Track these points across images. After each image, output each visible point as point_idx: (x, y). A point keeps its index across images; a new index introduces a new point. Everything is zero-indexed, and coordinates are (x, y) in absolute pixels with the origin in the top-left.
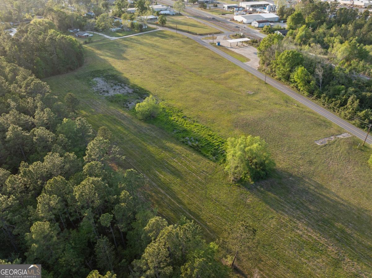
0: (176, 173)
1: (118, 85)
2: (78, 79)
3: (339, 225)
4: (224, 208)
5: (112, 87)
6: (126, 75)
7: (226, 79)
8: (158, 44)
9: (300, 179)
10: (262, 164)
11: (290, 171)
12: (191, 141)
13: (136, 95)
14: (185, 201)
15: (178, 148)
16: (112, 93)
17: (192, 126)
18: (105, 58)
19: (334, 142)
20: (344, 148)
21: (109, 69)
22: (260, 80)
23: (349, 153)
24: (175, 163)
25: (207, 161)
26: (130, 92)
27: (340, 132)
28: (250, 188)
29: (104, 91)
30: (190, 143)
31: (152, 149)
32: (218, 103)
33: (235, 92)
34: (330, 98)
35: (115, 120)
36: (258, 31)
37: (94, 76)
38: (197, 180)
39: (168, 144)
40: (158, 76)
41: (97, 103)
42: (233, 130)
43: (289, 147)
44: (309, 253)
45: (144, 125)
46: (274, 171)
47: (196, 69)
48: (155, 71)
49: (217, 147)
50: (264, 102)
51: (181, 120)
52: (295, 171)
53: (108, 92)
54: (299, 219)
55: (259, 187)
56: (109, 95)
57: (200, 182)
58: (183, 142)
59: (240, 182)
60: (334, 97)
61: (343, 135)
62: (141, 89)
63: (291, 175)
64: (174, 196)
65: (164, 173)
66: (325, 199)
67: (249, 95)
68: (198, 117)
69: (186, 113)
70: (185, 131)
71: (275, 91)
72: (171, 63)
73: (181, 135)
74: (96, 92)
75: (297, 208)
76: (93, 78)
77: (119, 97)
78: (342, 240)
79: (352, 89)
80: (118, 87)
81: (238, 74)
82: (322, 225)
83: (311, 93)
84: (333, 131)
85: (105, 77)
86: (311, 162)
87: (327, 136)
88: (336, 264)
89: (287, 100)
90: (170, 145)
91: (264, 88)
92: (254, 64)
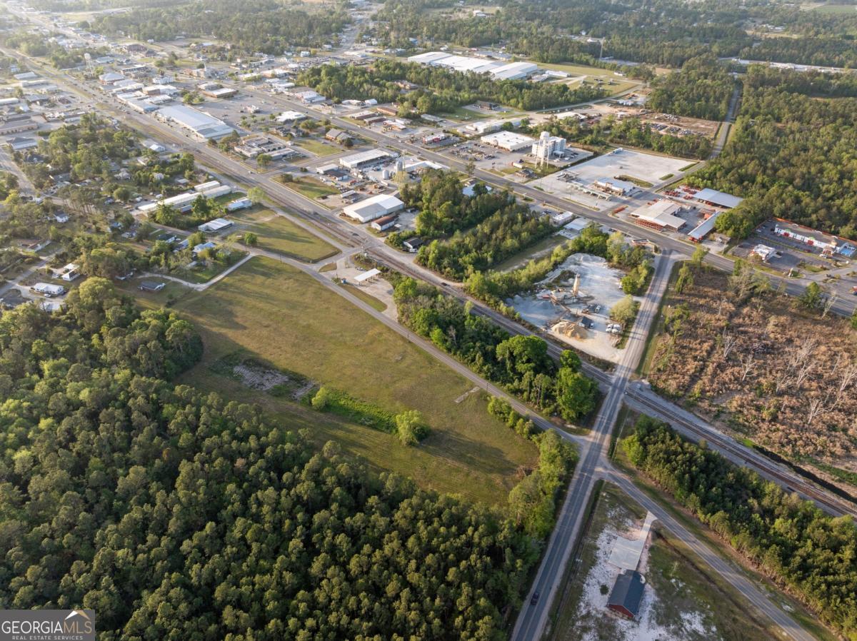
0: (365, 447)
1: (268, 373)
2: (217, 372)
3: (469, 455)
4: (405, 462)
5: (262, 376)
6: (266, 356)
7: (371, 343)
8: (268, 291)
9: (446, 433)
10: (422, 429)
11: (440, 428)
12: (367, 420)
13: (292, 383)
15: (360, 429)
16: (269, 386)
17: (362, 407)
18: (220, 331)
19: (468, 397)
20: (474, 400)
21: (239, 351)
22: (403, 338)
23: (477, 405)
24: (364, 441)
25: (384, 434)
26: (287, 380)
27: (472, 386)
28: (417, 447)
29: (258, 384)
30: (366, 423)
31: (340, 433)
32: (374, 376)
33: (385, 360)
34: (463, 355)
36: (383, 240)
37: (232, 365)
38: (383, 450)
39: (350, 427)
40: (301, 352)
41: (264, 400)
42: (394, 403)
43: (438, 410)
44: (454, 473)
45: (323, 415)
46: (430, 431)
47: (335, 333)
48: (294, 345)
49: (387, 422)
50: (413, 367)
51: (350, 403)
52: (442, 428)
53: (263, 385)
54: (448, 457)
55: (422, 444)
56: (268, 388)
57: (386, 451)
58: (361, 423)
59: (411, 444)
60: (466, 354)
61: (474, 389)
62: (295, 374)
63: (441, 431)
64: (373, 464)
65: (359, 450)
66: (462, 442)
67: (397, 361)
68: (363, 396)
69: (351, 394)
70: (358, 413)
71: (420, 351)
72: (304, 326)
73: (357, 417)
74: (251, 387)
75: (447, 451)
76: (232, 369)
77: (279, 389)
78: (471, 462)
79: (478, 344)
80: (270, 377)
81: (381, 334)
82: (460, 457)
83: (449, 350)
84: (467, 386)
85: (244, 363)
86: (452, 418)
87: (463, 393)
88: (468, 475)
89: (431, 361)
90: (353, 427)
91: (409, 349)
92: (392, 313)
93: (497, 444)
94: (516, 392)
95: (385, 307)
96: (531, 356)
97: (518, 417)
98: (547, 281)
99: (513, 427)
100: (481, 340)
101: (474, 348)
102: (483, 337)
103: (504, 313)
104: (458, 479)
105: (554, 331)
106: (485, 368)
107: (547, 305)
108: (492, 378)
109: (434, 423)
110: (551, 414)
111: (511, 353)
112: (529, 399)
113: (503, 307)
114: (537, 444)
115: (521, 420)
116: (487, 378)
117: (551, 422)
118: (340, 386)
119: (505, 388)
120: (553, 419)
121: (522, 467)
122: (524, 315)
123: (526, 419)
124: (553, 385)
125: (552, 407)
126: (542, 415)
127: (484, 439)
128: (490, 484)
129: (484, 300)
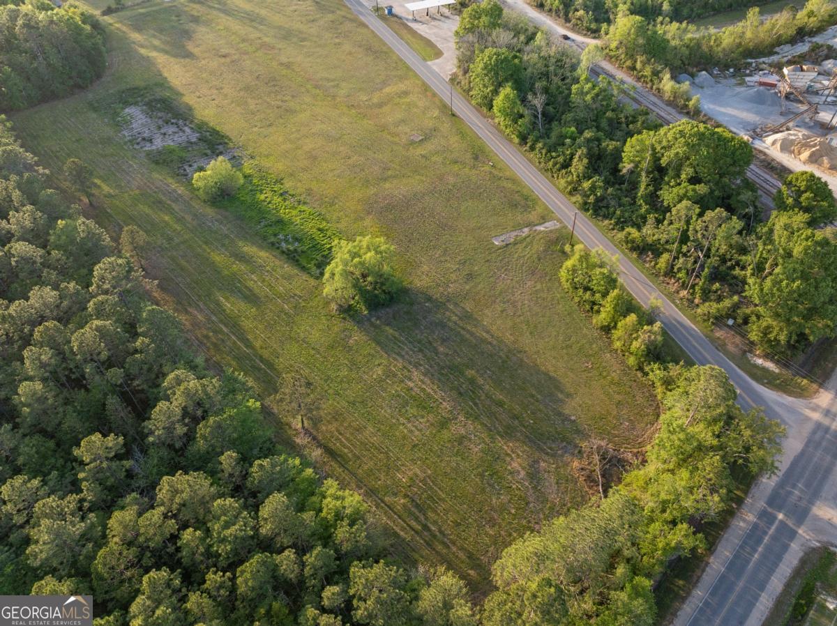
0: (251, 298)
1: (172, 124)
2: (95, 110)
3: (470, 373)
4: (313, 352)
5: (159, 128)
6: (189, 99)
7: (380, 105)
9: (439, 305)
10: (383, 283)
11: (431, 292)
12: (286, 241)
13: (202, 145)
14: (258, 344)
15: (263, 256)
16: (158, 143)
17: (294, 212)
18: (150, 54)
19: (525, 239)
20: (538, 247)
21: (156, 85)
22: (444, 107)
23: (539, 260)
24: (254, 282)
25: (305, 277)
26: (194, 140)
27: (544, 219)
28: (359, 322)
29: (144, 139)
30: (284, 245)
31: (218, 258)
32: (350, 162)
33: (389, 137)
34: (549, 151)
35: (160, 202)
37: (127, 104)
38: (282, 310)
39: (245, 249)
40: (249, 100)
41: (131, 166)
42: (362, 219)
43: (445, 250)
44: (412, 411)
45: (210, 211)
46: (405, 291)
47: (328, 80)
48: (247, 88)
49: (325, 253)
50: (434, 158)
51: (277, 199)
52: (436, 294)
53: (151, 141)
54: (417, 365)
55: (373, 320)
56: (154, 147)
57: (286, 314)
58: (273, 244)
59: (347, 311)
60: (556, 151)
61: (547, 224)
62: (215, 133)
63: (429, 299)
64: (242, 336)
65: (232, 299)
66: (468, 336)
67: (412, 143)
68: (309, 192)
69: (288, 185)
70: (280, 222)
71: (463, 133)
72: (282, 64)
73: (271, 231)
74: (130, 141)
75: (421, 350)
76: (123, 109)
77: (171, 152)
78: (467, 394)
79: (588, 134)
80: (171, 129)
81: (406, 93)
82: (447, 374)
83: (523, 139)
84: (533, 216)
85: (149, 104)
86: (470, 276)
87: (519, 227)
88: (444, 424)
89: (479, 154)
90: (249, 249)
91: (446, 127)
92: (446, 65)
93: (552, 362)
94: (643, 250)
95: (438, 54)
96: (703, 172)
97: (627, 306)
98: (775, 58)
99: (607, 329)
100: (598, 128)
101: (574, 139)
102: (604, 123)
103: (667, 96)
104: (417, 427)
105: (770, 145)
106: (586, 185)
107: (765, 97)
108: (598, 209)
109: (422, 278)
110: (719, 320)
111: (656, 159)
112: (670, 272)
113: (667, 84)
114: (659, 390)
115: (632, 318)
116: (584, 207)
117: (713, 341)
118: (277, 166)
119: (621, 235)
120: (719, 334)
121: (597, 442)
122: (708, 107)
123: (648, 318)
124: (743, 250)
125: (727, 303)
126: (693, 318)
127: (526, 341)
128: (492, 469)
129: (633, 68)
